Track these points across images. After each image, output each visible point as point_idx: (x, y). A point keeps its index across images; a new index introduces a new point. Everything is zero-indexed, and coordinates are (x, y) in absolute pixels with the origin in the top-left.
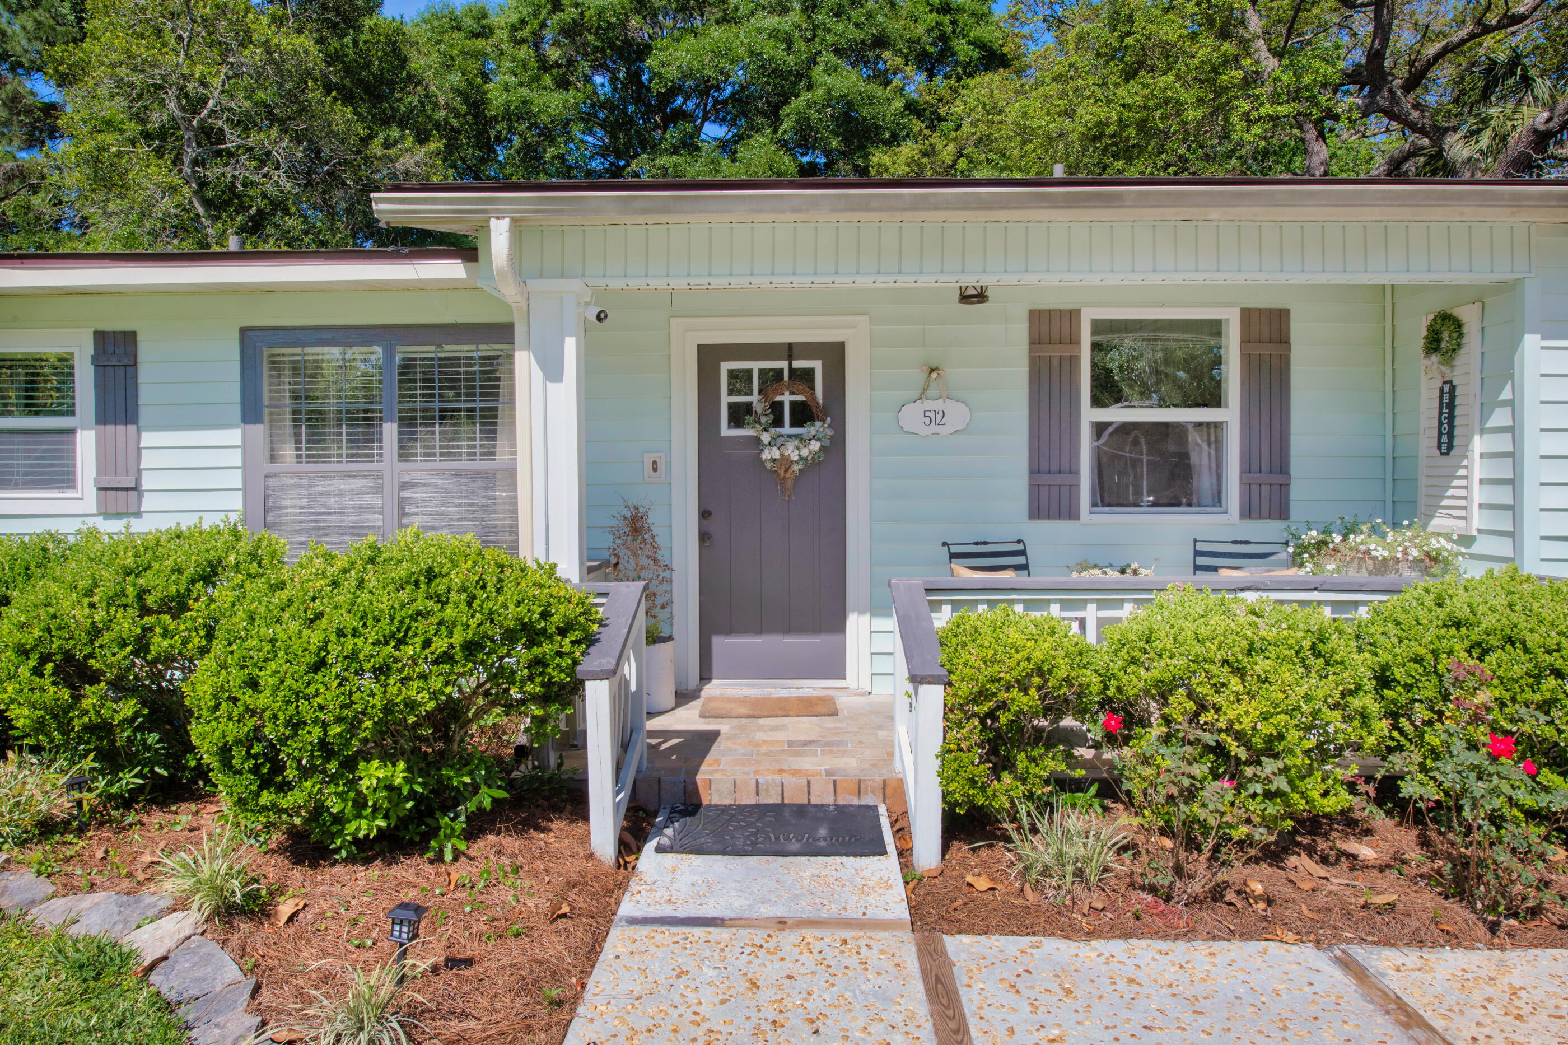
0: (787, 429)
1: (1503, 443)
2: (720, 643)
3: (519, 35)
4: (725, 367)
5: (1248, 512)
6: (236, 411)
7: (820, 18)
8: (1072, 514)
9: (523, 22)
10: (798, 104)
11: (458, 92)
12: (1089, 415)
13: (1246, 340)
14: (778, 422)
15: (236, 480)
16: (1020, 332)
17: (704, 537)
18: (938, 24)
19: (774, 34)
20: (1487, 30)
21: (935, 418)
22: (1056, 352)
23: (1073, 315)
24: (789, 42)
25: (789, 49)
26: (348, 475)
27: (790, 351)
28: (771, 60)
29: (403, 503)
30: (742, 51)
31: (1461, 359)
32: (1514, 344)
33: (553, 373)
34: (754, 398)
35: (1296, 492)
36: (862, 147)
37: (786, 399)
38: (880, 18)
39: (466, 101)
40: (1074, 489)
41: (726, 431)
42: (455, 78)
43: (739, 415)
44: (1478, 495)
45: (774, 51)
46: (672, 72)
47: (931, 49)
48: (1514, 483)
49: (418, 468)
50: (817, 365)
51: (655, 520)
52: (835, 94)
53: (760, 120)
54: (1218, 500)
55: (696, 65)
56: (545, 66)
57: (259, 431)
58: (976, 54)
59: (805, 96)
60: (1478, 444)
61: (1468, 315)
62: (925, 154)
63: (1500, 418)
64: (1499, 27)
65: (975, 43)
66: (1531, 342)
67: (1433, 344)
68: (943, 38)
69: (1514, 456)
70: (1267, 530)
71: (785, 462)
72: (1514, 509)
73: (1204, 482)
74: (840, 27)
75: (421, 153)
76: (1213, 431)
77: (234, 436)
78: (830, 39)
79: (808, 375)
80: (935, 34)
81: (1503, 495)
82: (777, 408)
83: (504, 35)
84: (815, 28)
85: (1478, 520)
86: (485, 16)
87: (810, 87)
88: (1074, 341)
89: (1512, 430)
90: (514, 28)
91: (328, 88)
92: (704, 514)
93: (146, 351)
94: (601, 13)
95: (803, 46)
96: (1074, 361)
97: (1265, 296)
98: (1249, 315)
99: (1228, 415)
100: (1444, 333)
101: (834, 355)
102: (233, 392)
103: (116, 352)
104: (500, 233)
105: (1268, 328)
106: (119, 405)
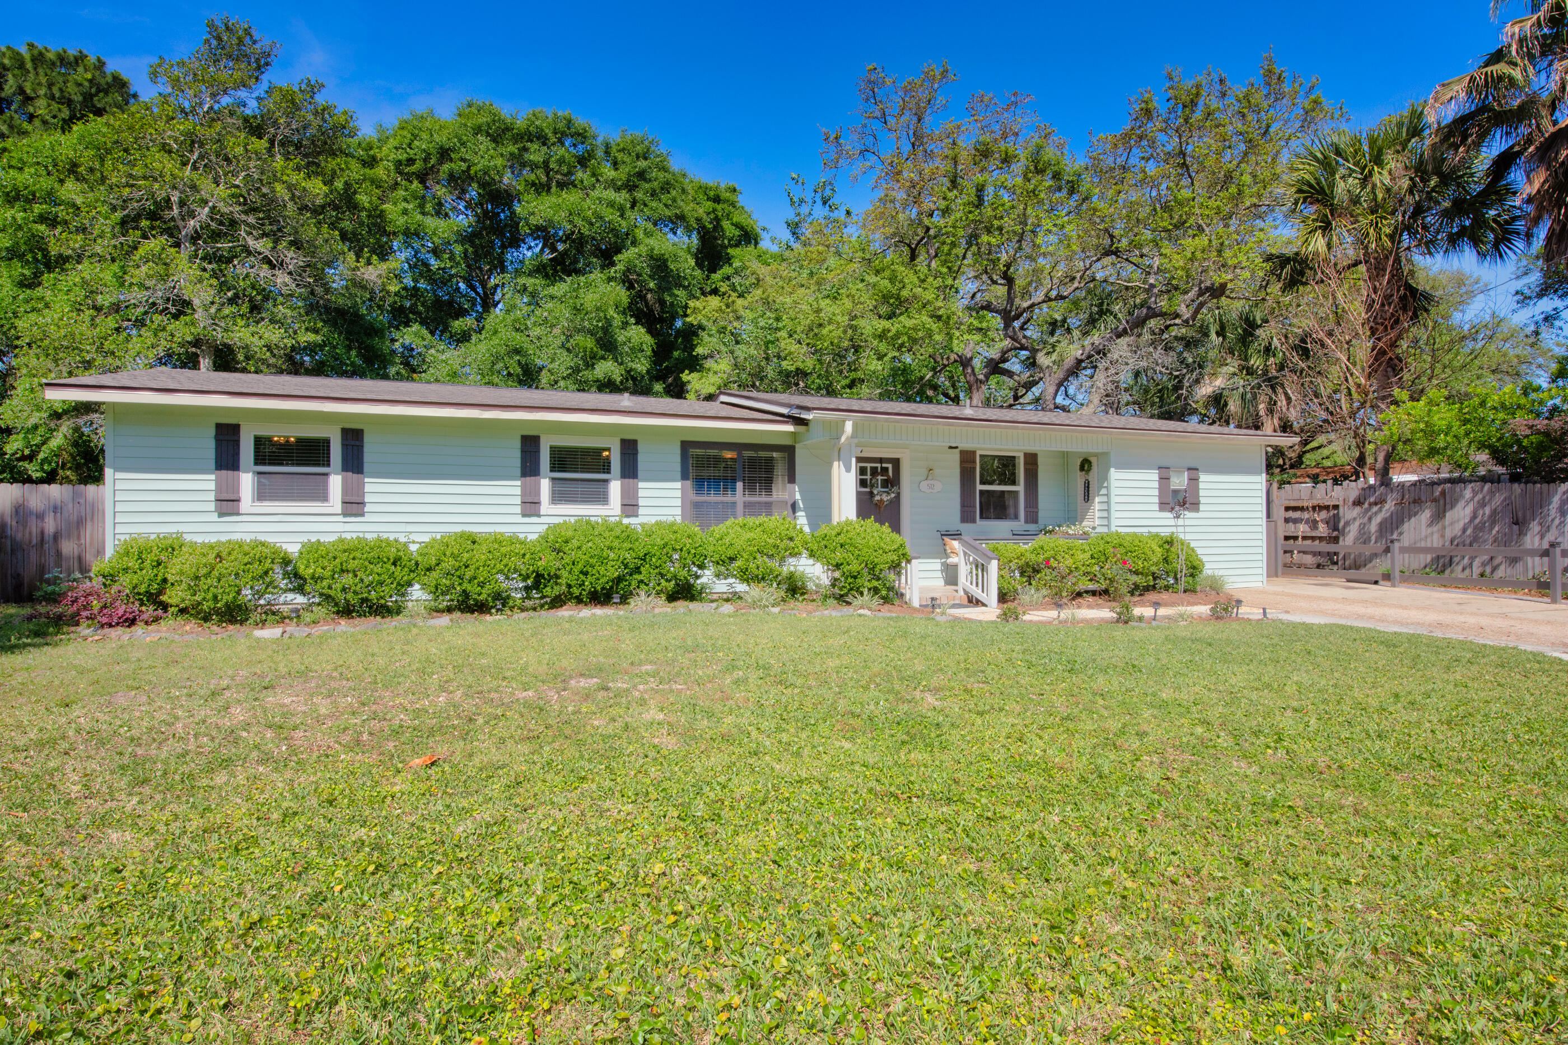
0: (880, 489)
1: (1105, 499)
4: (859, 465)
5: (1026, 522)
6: (679, 475)
8: (974, 521)
10: (626, 255)
12: (980, 487)
13: (1026, 463)
14: (877, 486)
15: (679, 502)
16: (957, 459)
18: (714, 210)
19: (611, 204)
20: (1050, 300)
21: (932, 487)
22: (969, 465)
23: (974, 453)
25: (621, 216)
27: (881, 460)
28: (611, 222)
29: (745, 514)
30: (589, 213)
31: (1091, 473)
32: (1108, 470)
33: (848, 470)
34: (869, 477)
35: (1040, 514)
37: (880, 478)
40: (974, 512)
43: (863, 483)
44: (1097, 514)
48: (1108, 510)
49: (749, 498)
50: (890, 466)
52: (652, 252)
54: (1016, 517)
57: (688, 483)
58: (737, 233)
59: (632, 250)
60: (1097, 500)
61: (1093, 460)
63: (1103, 491)
64: (1056, 299)
66: (1112, 470)
67: (1082, 468)
68: (716, 219)
69: (1108, 503)
70: (1032, 527)
71: (881, 500)
72: (1108, 518)
73: (1013, 511)
76: (1016, 493)
77: (678, 485)
79: (887, 469)
80: (712, 216)
81: (1105, 514)
82: (877, 481)
85: (1097, 522)
87: (635, 243)
88: (974, 462)
89: (1107, 495)
93: (641, 447)
94: (484, 171)
96: (975, 468)
97: (1031, 449)
98: (1026, 455)
99: (1020, 488)
100: (1085, 465)
101: (896, 462)
102: (678, 467)
103: (629, 448)
104: (849, 426)
105: (1032, 460)
106: (630, 471)
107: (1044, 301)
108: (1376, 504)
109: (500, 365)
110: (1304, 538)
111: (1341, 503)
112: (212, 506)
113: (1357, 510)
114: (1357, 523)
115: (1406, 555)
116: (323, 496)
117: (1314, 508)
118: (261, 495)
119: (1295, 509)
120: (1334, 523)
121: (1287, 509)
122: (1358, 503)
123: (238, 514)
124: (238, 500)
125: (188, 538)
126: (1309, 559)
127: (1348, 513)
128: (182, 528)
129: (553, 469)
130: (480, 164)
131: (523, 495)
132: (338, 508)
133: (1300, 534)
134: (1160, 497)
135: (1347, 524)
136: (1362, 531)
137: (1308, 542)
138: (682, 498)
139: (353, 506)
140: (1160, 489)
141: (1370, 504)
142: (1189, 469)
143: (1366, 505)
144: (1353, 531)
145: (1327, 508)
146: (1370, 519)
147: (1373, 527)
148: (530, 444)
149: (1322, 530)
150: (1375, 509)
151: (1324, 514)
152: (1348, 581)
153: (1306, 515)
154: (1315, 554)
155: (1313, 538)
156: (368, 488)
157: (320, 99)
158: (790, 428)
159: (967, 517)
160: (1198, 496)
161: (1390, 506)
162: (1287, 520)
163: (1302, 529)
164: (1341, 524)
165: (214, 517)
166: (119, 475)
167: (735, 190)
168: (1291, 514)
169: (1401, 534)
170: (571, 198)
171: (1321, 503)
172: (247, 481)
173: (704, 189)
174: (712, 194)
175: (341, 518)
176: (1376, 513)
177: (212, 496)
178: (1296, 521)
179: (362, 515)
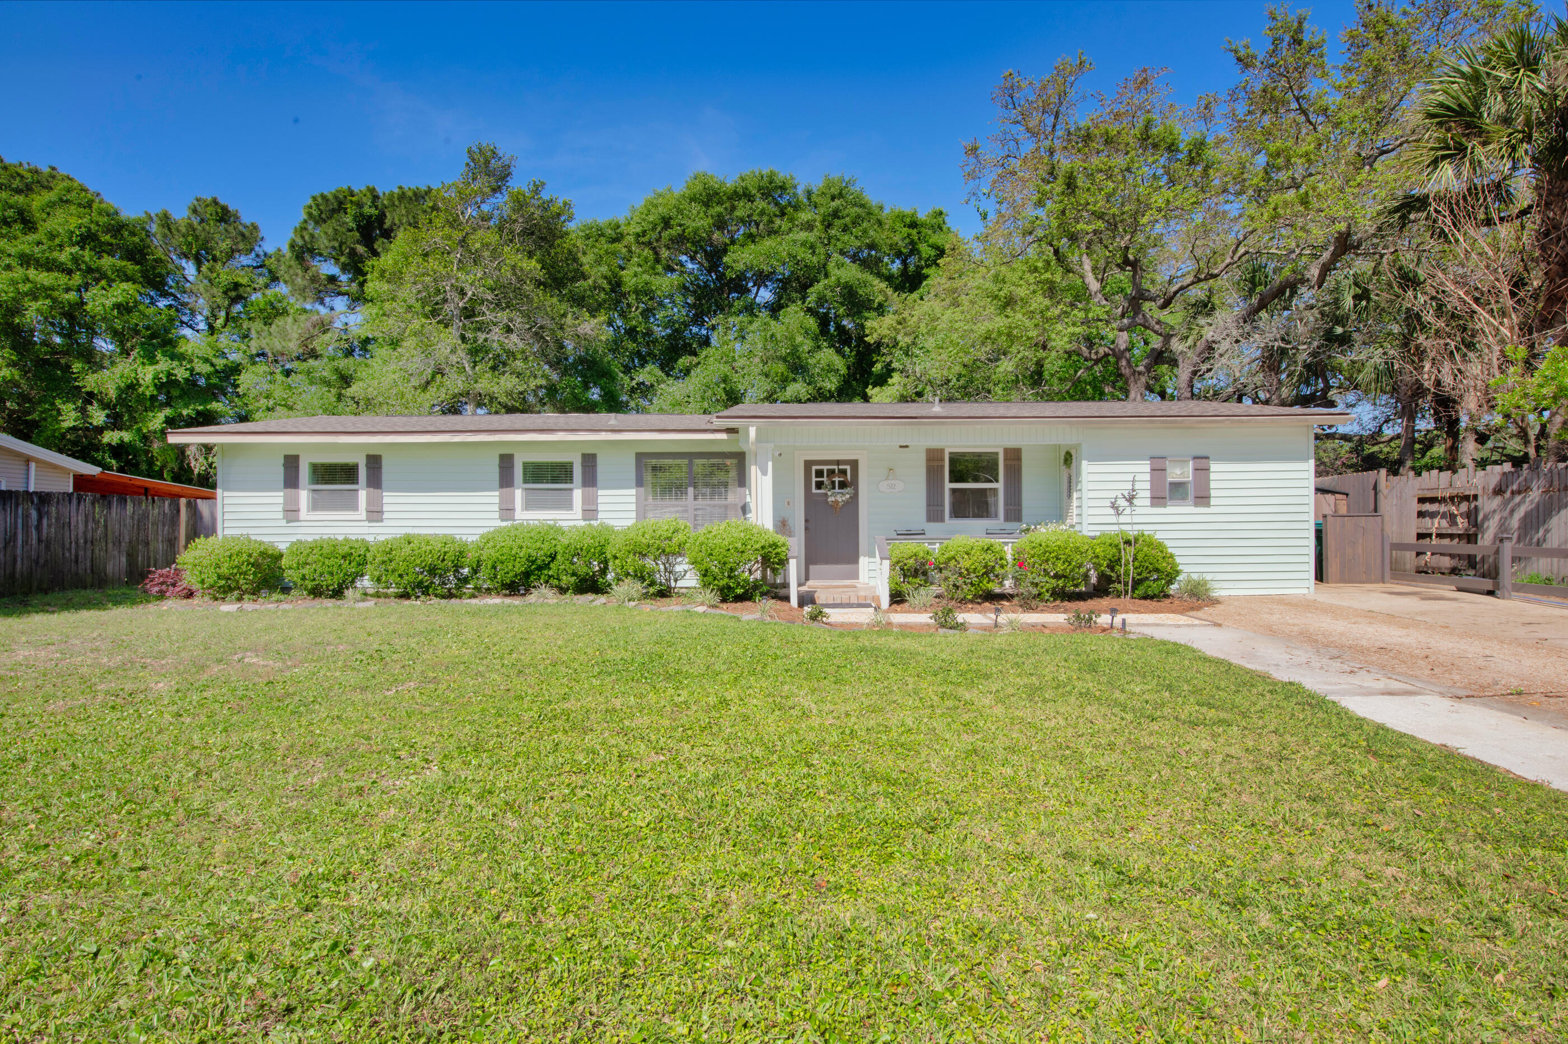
0: (837, 490)
1: (1080, 495)
2: (812, 568)
3: (642, 239)
4: (814, 468)
5: (1007, 519)
6: (634, 482)
7: (833, 232)
8: (942, 520)
9: (644, 232)
10: (818, 287)
11: (606, 278)
12: (948, 486)
13: (1006, 459)
14: (834, 488)
15: (633, 507)
16: (923, 457)
17: (806, 529)
18: (909, 235)
19: (803, 244)
21: (892, 486)
22: (936, 464)
23: (942, 451)
24: (812, 247)
25: (813, 253)
26: (674, 506)
27: (838, 462)
28: (803, 259)
29: (696, 516)
30: (784, 254)
31: (1073, 467)
32: (1081, 463)
33: (764, 473)
34: (825, 479)
35: (1024, 512)
36: (859, 313)
37: (837, 479)
38: (872, 233)
39: (610, 283)
40: (943, 511)
41: (814, 491)
42: (604, 269)
43: (819, 485)
44: (1075, 511)
45: (803, 254)
46: (740, 267)
47: (904, 250)
48: (1081, 507)
49: (700, 502)
50: (848, 468)
51: (790, 522)
52: (842, 281)
53: (794, 295)
54: (996, 516)
55: (755, 262)
56: (657, 260)
57: (642, 489)
59: (824, 282)
60: (1075, 495)
61: (1073, 453)
62: (900, 323)
63: (1079, 486)
64: (1205, 279)
65: (933, 246)
66: (1084, 463)
67: (1064, 462)
68: (912, 243)
69: (1082, 499)
70: (1012, 525)
71: (837, 502)
72: (1081, 515)
73: (992, 509)
74: (846, 238)
75: (594, 322)
76: (995, 491)
77: (633, 491)
78: (839, 245)
79: (845, 471)
80: (907, 241)
81: (1079, 511)
82: (833, 483)
83: (631, 239)
84: (829, 239)
85: (1075, 520)
86: (618, 227)
87: (827, 276)
88: (943, 460)
89: (1081, 490)
90: (638, 235)
91: (539, 284)
92: (806, 521)
93: (600, 460)
94: (695, 232)
95: (822, 250)
96: (943, 467)
97: (1012, 443)
98: (1006, 451)
99: (1000, 486)
100: (1068, 459)
101: (854, 464)
102: (633, 476)
103: (590, 461)
104: (752, 431)
105: (1014, 456)
106: (590, 480)
107: (1193, 283)
108: (1519, 492)
109: (710, 393)
110: (1440, 536)
111: (1480, 492)
112: (281, 515)
113: (1498, 500)
114: (1497, 517)
115: (1555, 560)
116: (355, 507)
117: (1452, 498)
118: (315, 506)
119: (1433, 500)
120: (1471, 516)
121: (1422, 500)
122: (1498, 491)
123: (298, 521)
124: (298, 511)
125: (253, 538)
126: (1446, 562)
127: (1488, 505)
128: (251, 531)
129: (525, 481)
130: (691, 225)
131: (500, 503)
132: (364, 516)
133: (1434, 531)
134: (1152, 490)
135: (1486, 518)
136: (1503, 526)
137: (1446, 541)
138: (637, 503)
139: (375, 514)
140: (1152, 481)
141: (1513, 493)
142: (1195, 458)
143: (1508, 495)
144: (1491, 528)
145: (1466, 498)
146: (1512, 511)
147: (1515, 522)
148: (506, 462)
149: (1462, 523)
150: (1518, 499)
151: (1464, 507)
152: (1459, 590)
153: (1443, 508)
154: (1452, 556)
155: (1451, 536)
156: (385, 500)
157: (545, 195)
158: (723, 436)
159: (934, 514)
160: (1208, 489)
161: (1535, 495)
162: (1421, 514)
163: (1434, 525)
164: (1480, 517)
165: (284, 523)
166: (226, 494)
167: (941, 213)
168: (1427, 507)
169: (1547, 531)
170: (768, 243)
171: (1462, 492)
172: (304, 495)
173: (901, 217)
174: (908, 220)
175: (366, 523)
176: (1519, 504)
177: (280, 508)
178: (1432, 515)
179: (382, 521)
